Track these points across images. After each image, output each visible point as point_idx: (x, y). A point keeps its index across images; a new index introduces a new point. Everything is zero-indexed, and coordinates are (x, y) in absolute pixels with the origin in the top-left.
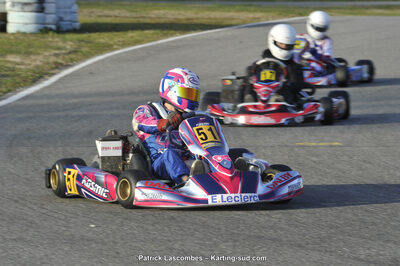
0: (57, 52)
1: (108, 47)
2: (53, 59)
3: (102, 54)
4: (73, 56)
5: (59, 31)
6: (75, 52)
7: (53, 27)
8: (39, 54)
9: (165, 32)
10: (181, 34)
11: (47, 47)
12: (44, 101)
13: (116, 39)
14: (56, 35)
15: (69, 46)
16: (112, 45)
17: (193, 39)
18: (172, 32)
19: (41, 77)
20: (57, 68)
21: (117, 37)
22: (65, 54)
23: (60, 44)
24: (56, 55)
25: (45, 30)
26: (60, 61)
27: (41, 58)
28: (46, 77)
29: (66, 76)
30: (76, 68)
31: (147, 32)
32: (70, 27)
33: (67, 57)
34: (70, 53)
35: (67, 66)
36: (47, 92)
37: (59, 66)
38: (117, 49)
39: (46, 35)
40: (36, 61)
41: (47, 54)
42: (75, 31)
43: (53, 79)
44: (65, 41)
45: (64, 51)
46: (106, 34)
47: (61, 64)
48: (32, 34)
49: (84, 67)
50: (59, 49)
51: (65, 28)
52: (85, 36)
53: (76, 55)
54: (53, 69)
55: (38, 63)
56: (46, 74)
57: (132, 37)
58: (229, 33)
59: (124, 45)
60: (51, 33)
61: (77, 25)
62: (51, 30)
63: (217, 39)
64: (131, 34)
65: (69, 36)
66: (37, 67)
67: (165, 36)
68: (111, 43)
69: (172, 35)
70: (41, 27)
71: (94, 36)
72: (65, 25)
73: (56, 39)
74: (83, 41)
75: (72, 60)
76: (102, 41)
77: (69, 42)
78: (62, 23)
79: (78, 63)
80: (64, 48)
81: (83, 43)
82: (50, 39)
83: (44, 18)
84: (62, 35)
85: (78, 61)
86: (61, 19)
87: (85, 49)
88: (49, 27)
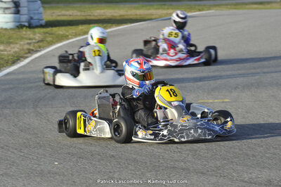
0: (29, 41)
1: (66, 37)
2: (26, 47)
3: (61, 42)
4: (41, 44)
5: (30, 26)
6: (42, 41)
7: (26, 24)
8: (17, 43)
9: (105, 25)
10: (116, 26)
11: (22, 38)
12: (21, 76)
13: (71, 32)
14: (28, 29)
15: (38, 37)
16: (68, 36)
17: (124, 30)
18: (110, 25)
19: (18, 59)
20: (29, 52)
21: (71, 30)
22: (35, 43)
23: (31, 36)
24: (29, 44)
25: (20, 27)
26: (31, 48)
27: (18, 46)
28: (22, 59)
29: (36, 58)
30: (43, 52)
32: (38, 24)
33: (36, 45)
34: (38, 42)
35: (37, 51)
36: (23, 70)
37: (31, 52)
39: (21, 30)
40: (15, 49)
41: (22, 43)
42: (42, 26)
43: (27, 61)
44: (35, 34)
45: (34, 41)
46: (63, 28)
47: (33, 50)
48: (11, 29)
49: (48, 52)
50: (30, 39)
51: (34, 24)
52: (49, 29)
53: (43, 43)
54: (26, 53)
55: (17, 50)
56: (22, 57)
57: (82, 30)
58: (150, 25)
59: (76, 35)
60: (24, 29)
61: (43, 22)
62: (24, 26)
63: (142, 29)
64: (81, 27)
65: (37, 30)
66: (15, 52)
67: (106, 28)
68: (67, 34)
69: (110, 27)
70: (17, 24)
71: (55, 29)
72: (34, 22)
73: (29, 33)
74: (47, 33)
75: (40, 47)
76: (61, 33)
77: (38, 34)
78: (32, 21)
79: (44, 49)
80: (35, 39)
81: (47, 35)
82: (24, 33)
83: (20, 18)
84: (32, 30)
85: (44, 48)
86: (31, 18)
87: (49, 39)
88: (23, 23)
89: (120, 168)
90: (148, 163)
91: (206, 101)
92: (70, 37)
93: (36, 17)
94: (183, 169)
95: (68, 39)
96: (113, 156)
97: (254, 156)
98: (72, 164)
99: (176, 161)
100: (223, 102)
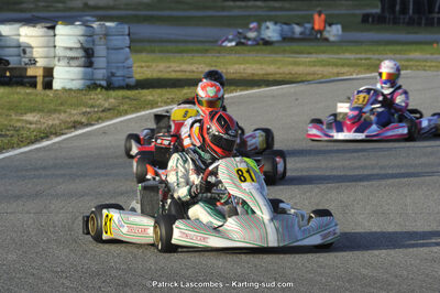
0: (88, 110)
5: (110, 87)
7: (104, 83)
8: (65, 112)
15: (109, 103)
16: (158, 102)
17: (249, 96)
20: (74, 127)
22: (96, 112)
23: (99, 102)
26: (83, 120)
27: (64, 116)
28: (52, 137)
30: (96, 127)
32: (122, 83)
33: (96, 115)
34: (103, 111)
37: (76, 125)
40: (54, 120)
41: (74, 112)
42: (128, 87)
44: (107, 99)
45: (97, 109)
46: (159, 91)
47: (81, 123)
48: (79, 90)
50: (92, 106)
51: (117, 84)
54: (67, 128)
55: (57, 122)
56: (55, 134)
57: (185, 94)
58: (292, 90)
60: (98, 90)
61: (132, 81)
62: (100, 86)
68: (159, 100)
69: (232, 91)
70: (89, 83)
71: (145, 92)
72: (116, 81)
73: (100, 96)
74: (128, 97)
75: (100, 118)
76: (150, 98)
77: (113, 98)
78: (114, 79)
80: (100, 106)
83: (93, 74)
86: (113, 75)
87: (124, 107)
88: (98, 82)
93: (119, 73)
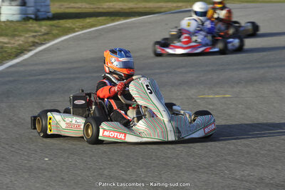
0: (34, 34)
1: (71, 30)
2: (31, 39)
3: (67, 35)
4: (46, 37)
5: (37, 19)
6: (47, 34)
7: (33, 16)
8: (21, 36)
9: (113, 18)
10: (124, 19)
11: (27, 31)
12: (22, 69)
13: (78, 24)
14: (35, 22)
15: (44, 29)
16: (74, 29)
17: (132, 23)
18: (118, 18)
19: (22, 52)
20: (34, 45)
21: (78, 22)
22: (40, 36)
23: (37, 29)
24: (34, 36)
26: (36, 41)
27: (22, 39)
28: (26, 52)
29: (40, 51)
30: (48, 45)
31: (100, 18)
32: (45, 16)
33: (41, 38)
34: (44, 35)
35: (42, 44)
37: (35, 45)
38: (77, 31)
39: (27, 22)
40: (19, 41)
41: (27, 35)
42: (48, 19)
43: (31, 54)
44: (40, 26)
45: (40, 34)
46: (70, 21)
47: (37, 43)
48: (17, 21)
49: (53, 45)
50: (36, 32)
51: (41, 17)
52: (55, 22)
53: (49, 36)
54: (31, 46)
55: (21, 42)
56: (26, 50)
57: (89, 22)
58: (159, 18)
59: (83, 28)
60: (31, 21)
61: (50, 15)
62: (31, 18)
63: (150, 23)
64: (88, 20)
65: (44, 23)
66: (20, 45)
67: (113, 21)
68: (74, 26)
69: (118, 20)
70: (24, 16)
71: (62, 21)
72: (41, 15)
73: (35, 25)
74: (53, 25)
75: (45, 40)
76: (68, 25)
77: (44, 27)
78: (39, 13)
79: (49, 42)
80: (40, 31)
81: (54, 27)
82: (30, 25)
83: (26, 10)
84: (38, 22)
85: (49, 40)
86: (38, 11)
87: (55, 32)
88: (29, 16)
89: (110, 164)
90: (141, 159)
91: (207, 96)
92: (77, 29)
93: (43, 9)
94: (175, 166)
95: (74, 32)
96: (105, 152)
97: (248, 153)
98: (62, 160)
99: (169, 158)
100: (224, 98)
